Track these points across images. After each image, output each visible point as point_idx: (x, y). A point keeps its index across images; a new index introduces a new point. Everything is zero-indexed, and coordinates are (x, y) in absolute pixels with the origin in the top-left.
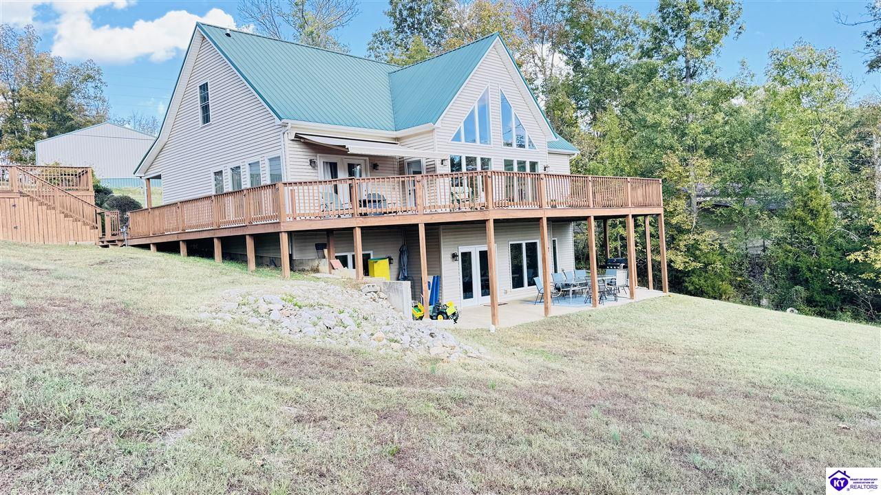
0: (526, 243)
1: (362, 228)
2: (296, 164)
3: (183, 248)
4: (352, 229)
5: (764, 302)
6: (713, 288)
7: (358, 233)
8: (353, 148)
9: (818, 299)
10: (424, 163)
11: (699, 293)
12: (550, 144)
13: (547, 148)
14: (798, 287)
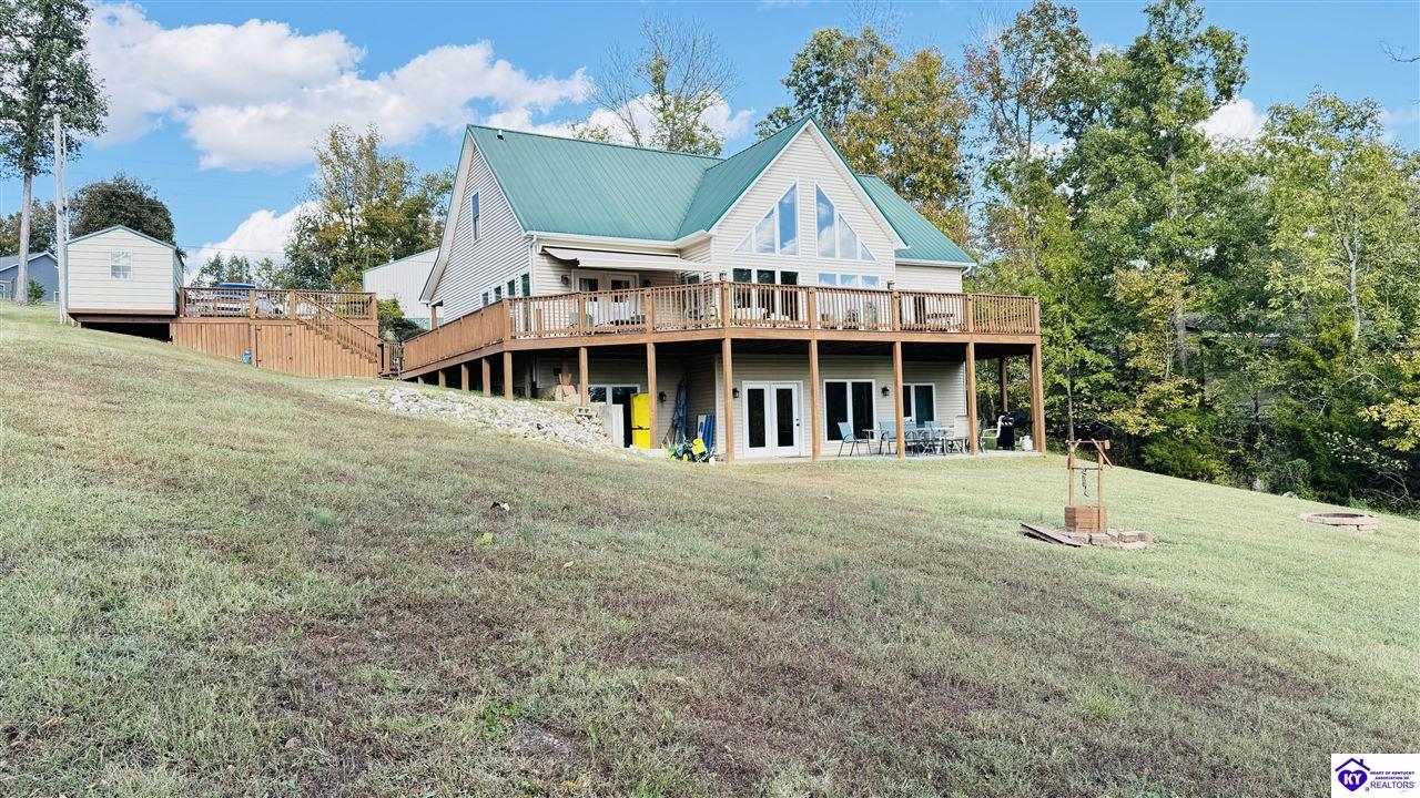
0: (853, 383)
1: (590, 349)
2: (545, 280)
3: (442, 378)
4: (577, 350)
5: (1258, 483)
6: (1182, 462)
7: (584, 354)
8: (586, 260)
9: (1325, 478)
10: (702, 276)
11: (1161, 468)
12: (898, 253)
13: (895, 259)
14: (1299, 461)
